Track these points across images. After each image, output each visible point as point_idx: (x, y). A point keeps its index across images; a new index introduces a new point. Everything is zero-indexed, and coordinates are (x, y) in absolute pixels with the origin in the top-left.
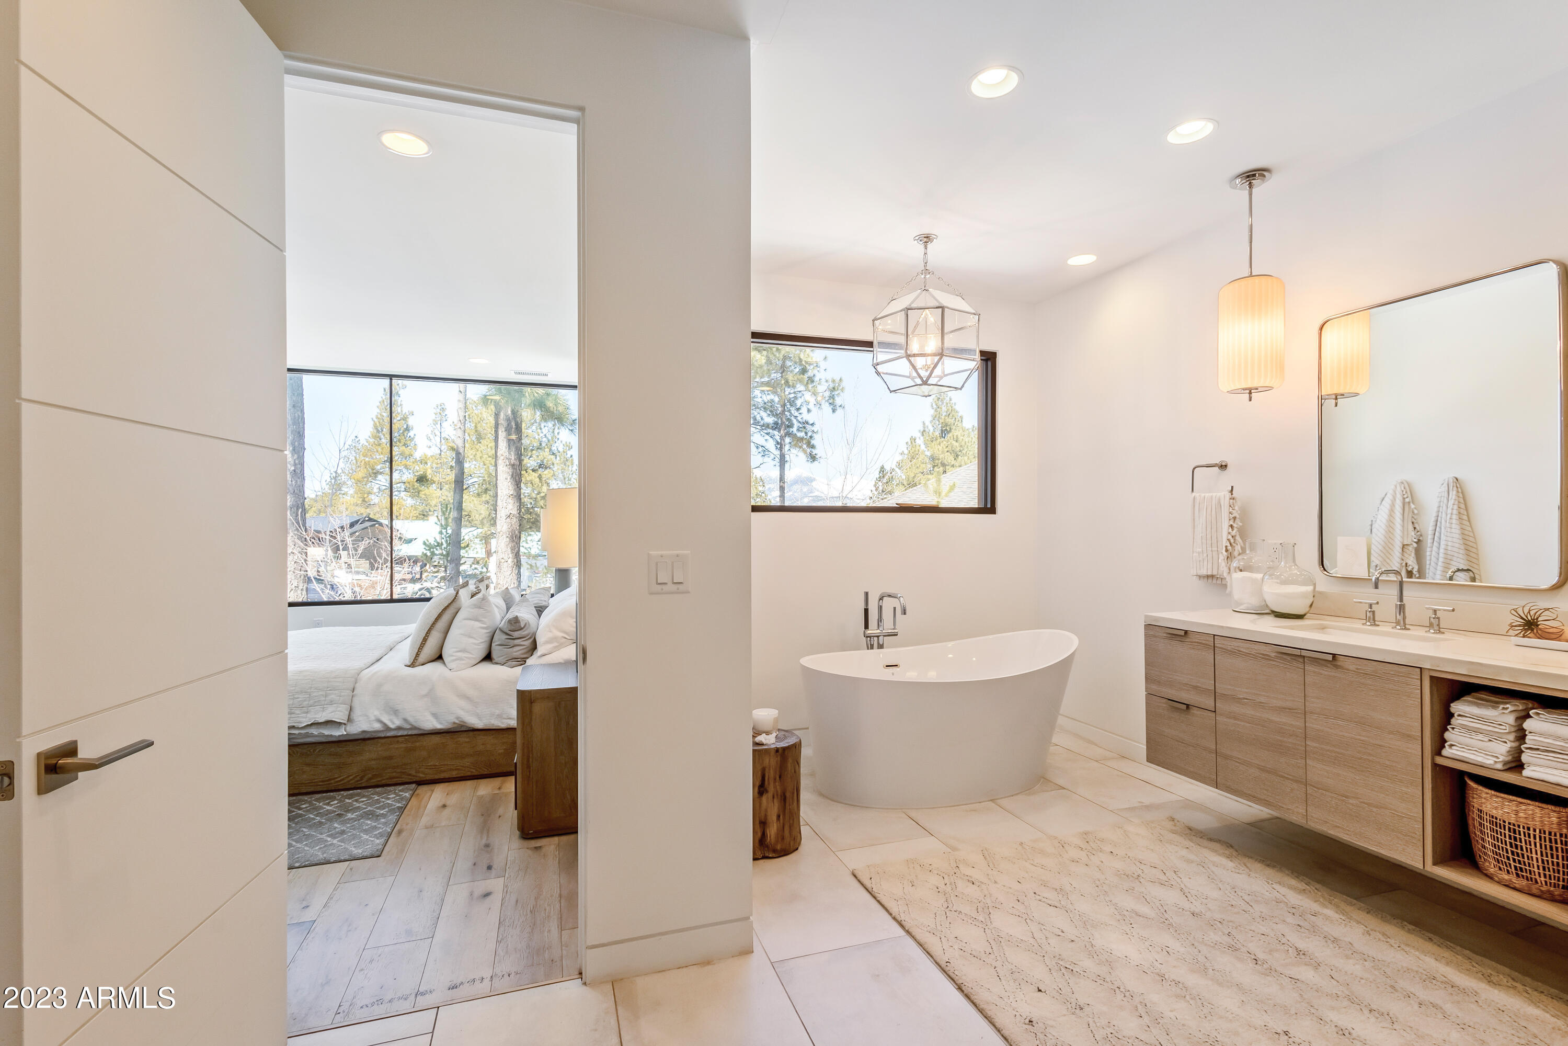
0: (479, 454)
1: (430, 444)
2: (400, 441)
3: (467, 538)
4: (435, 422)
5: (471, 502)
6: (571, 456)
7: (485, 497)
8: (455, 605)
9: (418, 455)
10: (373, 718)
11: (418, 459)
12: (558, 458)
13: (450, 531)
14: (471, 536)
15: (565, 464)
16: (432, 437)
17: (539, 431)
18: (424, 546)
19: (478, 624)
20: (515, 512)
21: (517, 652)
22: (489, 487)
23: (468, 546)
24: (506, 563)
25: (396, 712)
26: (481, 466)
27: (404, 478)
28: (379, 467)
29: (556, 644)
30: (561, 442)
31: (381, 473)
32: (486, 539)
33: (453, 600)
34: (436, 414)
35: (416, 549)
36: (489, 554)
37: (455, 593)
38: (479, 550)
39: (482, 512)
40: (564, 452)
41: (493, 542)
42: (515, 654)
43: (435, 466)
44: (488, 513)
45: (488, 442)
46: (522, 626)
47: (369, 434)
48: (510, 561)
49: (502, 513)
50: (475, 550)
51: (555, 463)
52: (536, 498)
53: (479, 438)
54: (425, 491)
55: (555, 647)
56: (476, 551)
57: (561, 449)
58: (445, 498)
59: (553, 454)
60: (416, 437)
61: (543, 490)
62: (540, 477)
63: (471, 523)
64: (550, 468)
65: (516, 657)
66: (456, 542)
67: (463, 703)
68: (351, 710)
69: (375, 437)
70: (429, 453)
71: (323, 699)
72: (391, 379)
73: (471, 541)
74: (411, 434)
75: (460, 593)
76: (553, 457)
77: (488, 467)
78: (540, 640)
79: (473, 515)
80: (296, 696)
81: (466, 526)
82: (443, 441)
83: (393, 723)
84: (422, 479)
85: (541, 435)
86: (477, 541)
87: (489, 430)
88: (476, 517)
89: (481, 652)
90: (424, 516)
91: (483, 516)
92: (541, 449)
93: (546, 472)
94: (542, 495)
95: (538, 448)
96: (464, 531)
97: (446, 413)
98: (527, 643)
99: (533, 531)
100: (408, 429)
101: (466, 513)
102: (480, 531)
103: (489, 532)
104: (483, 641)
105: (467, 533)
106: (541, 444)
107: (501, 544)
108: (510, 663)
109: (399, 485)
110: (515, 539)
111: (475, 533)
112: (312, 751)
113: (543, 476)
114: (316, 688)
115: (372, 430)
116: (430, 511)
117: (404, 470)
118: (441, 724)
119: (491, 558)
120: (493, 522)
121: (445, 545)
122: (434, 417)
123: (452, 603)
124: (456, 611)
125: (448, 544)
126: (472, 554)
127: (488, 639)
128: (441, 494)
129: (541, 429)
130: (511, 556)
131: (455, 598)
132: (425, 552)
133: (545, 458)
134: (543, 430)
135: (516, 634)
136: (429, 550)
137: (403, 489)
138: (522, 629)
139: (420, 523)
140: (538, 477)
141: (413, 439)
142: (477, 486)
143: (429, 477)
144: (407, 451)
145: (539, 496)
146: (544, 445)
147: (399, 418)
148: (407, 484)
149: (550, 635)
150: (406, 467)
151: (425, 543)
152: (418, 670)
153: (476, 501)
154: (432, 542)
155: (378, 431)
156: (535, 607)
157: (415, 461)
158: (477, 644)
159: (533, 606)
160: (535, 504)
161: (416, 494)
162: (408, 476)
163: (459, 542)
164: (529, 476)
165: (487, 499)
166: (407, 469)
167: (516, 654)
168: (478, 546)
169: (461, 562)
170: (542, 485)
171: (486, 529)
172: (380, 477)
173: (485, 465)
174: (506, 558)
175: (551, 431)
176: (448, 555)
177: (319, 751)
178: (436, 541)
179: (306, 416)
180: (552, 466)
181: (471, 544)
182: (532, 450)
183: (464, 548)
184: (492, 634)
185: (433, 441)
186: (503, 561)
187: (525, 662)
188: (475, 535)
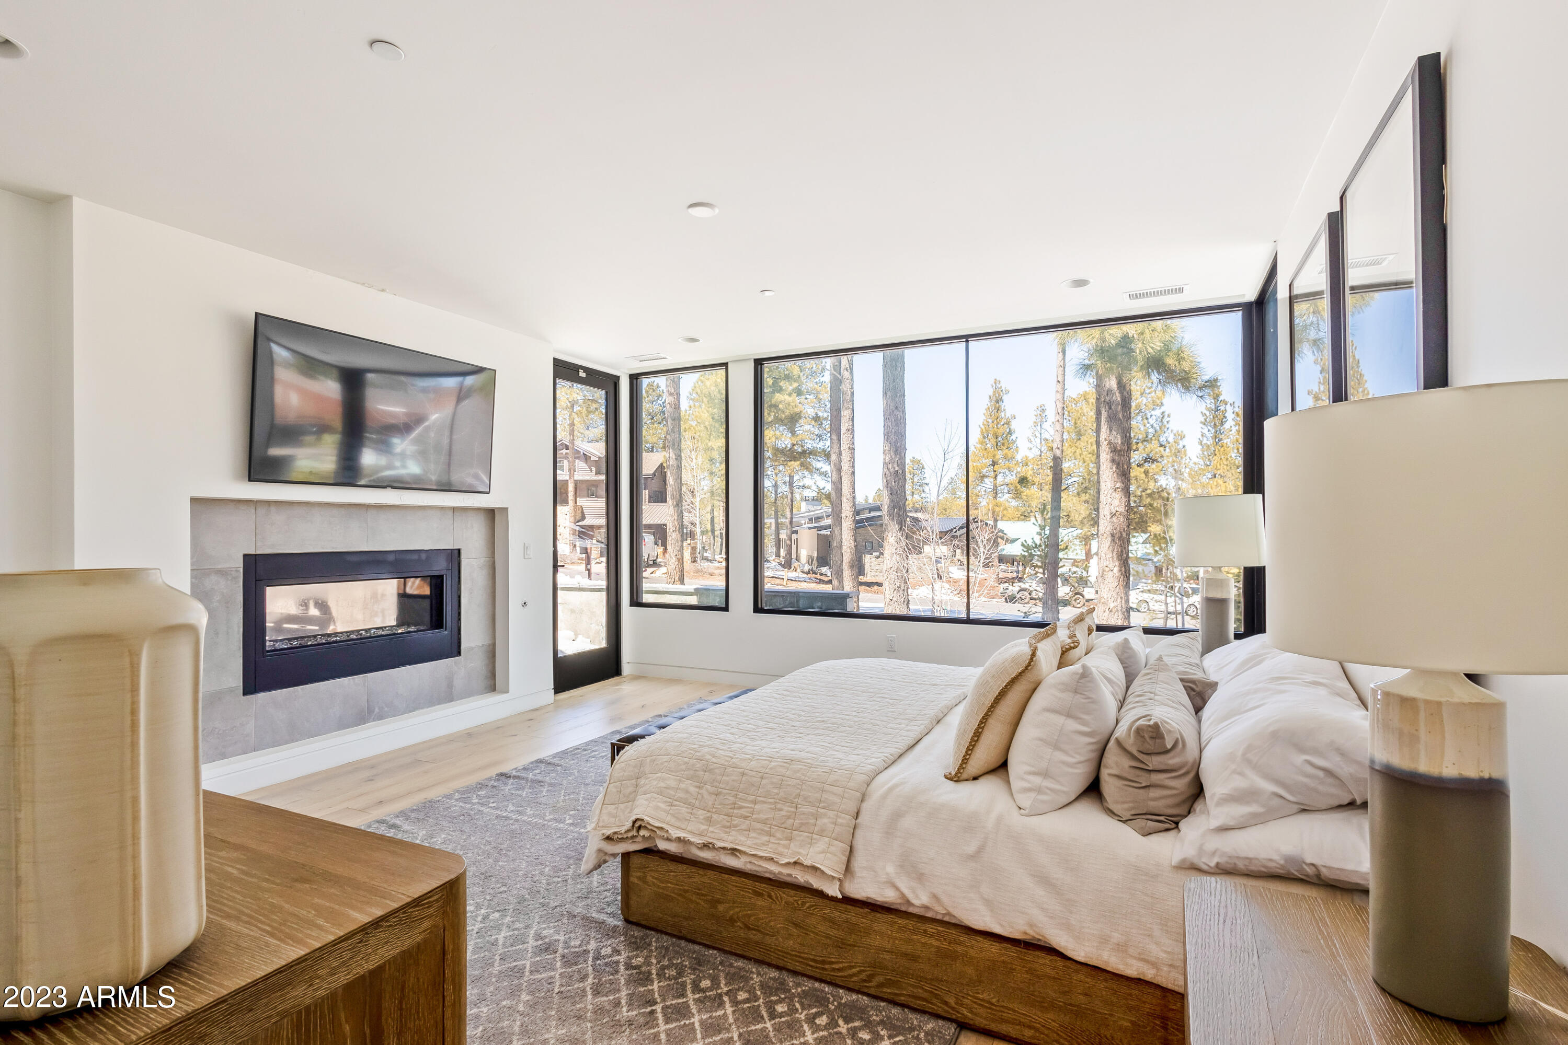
0: (1078, 451)
1: (1030, 445)
2: (1003, 445)
3: (1066, 539)
4: (1036, 424)
5: (1069, 501)
6: (1184, 447)
7: (1084, 497)
8: (1030, 677)
9: (1019, 457)
10: (883, 878)
11: (1020, 461)
12: (1168, 450)
13: (1047, 532)
14: (1070, 536)
15: (1176, 456)
16: (1032, 439)
17: (1146, 421)
18: (1022, 548)
19: (1072, 725)
20: (1122, 509)
21: (1159, 800)
22: (1091, 487)
23: (1067, 548)
24: (1111, 573)
25: (920, 877)
26: (1081, 464)
27: (1007, 480)
28: (984, 471)
29: (1254, 808)
30: (1172, 431)
31: (987, 477)
32: (1086, 540)
33: (1026, 668)
34: (1036, 416)
35: (1015, 550)
36: (1089, 555)
37: (1027, 650)
38: (1079, 551)
39: (1082, 512)
40: (1175, 442)
41: (1094, 544)
42: (1152, 803)
43: (1035, 467)
44: (1088, 513)
45: (1090, 437)
46: (1169, 747)
47: (977, 440)
48: (1116, 570)
49: (1105, 511)
50: (1075, 552)
51: (1165, 455)
52: (1141, 496)
53: (1079, 434)
54: (1026, 492)
55: (1255, 815)
56: (1077, 552)
57: (1171, 439)
58: (1045, 498)
59: (1161, 446)
60: (1018, 440)
61: (1150, 487)
62: (1146, 473)
63: (1070, 523)
64: (1157, 462)
65: (1157, 812)
66: (1053, 546)
67: (1040, 893)
68: (851, 851)
69: (981, 443)
70: (1031, 455)
71: (812, 821)
72: (967, 341)
73: (1071, 542)
74: (1013, 437)
75: (1039, 653)
76: (1162, 449)
77: (1088, 464)
78: (1214, 788)
79: (1072, 515)
80: (779, 806)
81: (1064, 526)
82: (1043, 442)
83: (917, 897)
84: (1023, 481)
85: (1148, 425)
86: (1077, 542)
87: (1090, 425)
88: (1076, 517)
89: (1078, 779)
90: (1025, 517)
91: (1083, 516)
92: (1147, 441)
93: (1154, 466)
94: (1149, 492)
95: (1145, 441)
96: (1063, 532)
97: (1046, 414)
98: (1181, 784)
99: (1137, 532)
100: (1010, 433)
101: (1065, 514)
102: (1079, 531)
103: (1089, 533)
104: (1082, 759)
105: (1065, 534)
106: (1147, 436)
107: (1103, 547)
108: (1140, 822)
109: (1002, 487)
110: (1121, 541)
111: (1075, 534)
112: (800, 903)
113: (1151, 471)
114: (805, 799)
115: (979, 436)
116: (1031, 511)
117: (1007, 473)
118: (1001, 925)
119: (1091, 561)
120: (1096, 523)
121: (1043, 547)
122: (1034, 419)
123: (1023, 672)
124: (1032, 686)
125: (1046, 546)
126: (1071, 555)
127: (1094, 755)
128: (1039, 495)
129: (1147, 419)
130: (1117, 563)
131: (1029, 664)
132: (1023, 553)
133: (1152, 451)
134: (1150, 420)
135: (1155, 762)
136: (1027, 551)
137: (1006, 491)
138: (1167, 752)
139: (1021, 524)
140: (1144, 472)
141: (1015, 441)
142: (1076, 485)
143: (1030, 478)
144: (1010, 453)
145: (1144, 494)
146: (1150, 436)
147: (1002, 423)
148: (1010, 486)
149: (1239, 783)
150: (1009, 469)
151: (1023, 545)
152: (966, 789)
153: (1075, 499)
154: (1030, 543)
155: (984, 437)
156: (1182, 680)
157: (1017, 463)
158: (1071, 765)
159: (1177, 677)
160: (1140, 502)
161: (1017, 495)
162: (1012, 478)
163: (1058, 545)
164: (1136, 472)
165: (1087, 498)
166: (1009, 471)
167: (1154, 806)
168: (1077, 547)
169: (1060, 565)
170: (1148, 481)
171: (1086, 530)
172: (986, 480)
173: (1084, 462)
174: (1111, 566)
175: (1159, 420)
176: (1046, 556)
177: (808, 908)
178: (1034, 542)
179: (907, 417)
180: (1159, 460)
181: (1070, 545)
182: (1137, 443)
183: (1063, 550)
184: (1100, 746)
185: (1034, 443)
186: (1107, 569)
187: (1177, 823)
188: (1075, 535)
